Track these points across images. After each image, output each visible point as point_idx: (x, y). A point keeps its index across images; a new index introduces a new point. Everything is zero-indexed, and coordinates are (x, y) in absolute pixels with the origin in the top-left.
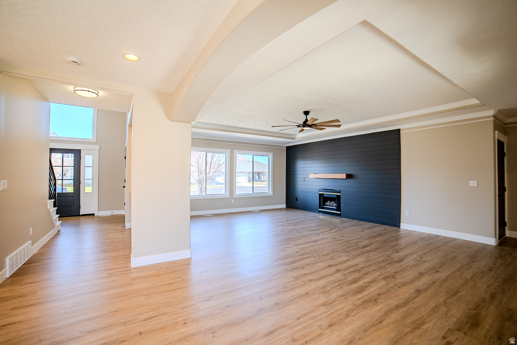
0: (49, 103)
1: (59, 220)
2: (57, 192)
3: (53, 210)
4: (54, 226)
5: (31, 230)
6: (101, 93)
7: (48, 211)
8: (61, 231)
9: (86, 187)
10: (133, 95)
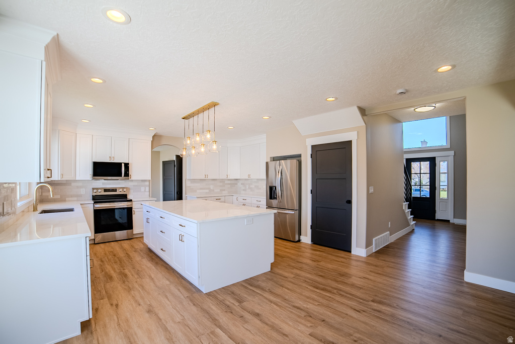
0: (401, 123)
1: (413, 221)
2: (412, 196)
3: (408, 211)
4: (409, 225)
5: (390, 224)
6: (437, 105)
7: (404, 211)
8: (415, 231)
9: (441, 192)
10: (465, 98)
